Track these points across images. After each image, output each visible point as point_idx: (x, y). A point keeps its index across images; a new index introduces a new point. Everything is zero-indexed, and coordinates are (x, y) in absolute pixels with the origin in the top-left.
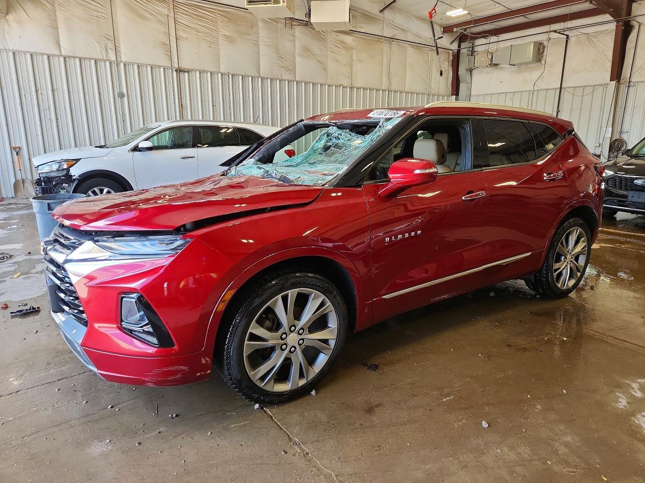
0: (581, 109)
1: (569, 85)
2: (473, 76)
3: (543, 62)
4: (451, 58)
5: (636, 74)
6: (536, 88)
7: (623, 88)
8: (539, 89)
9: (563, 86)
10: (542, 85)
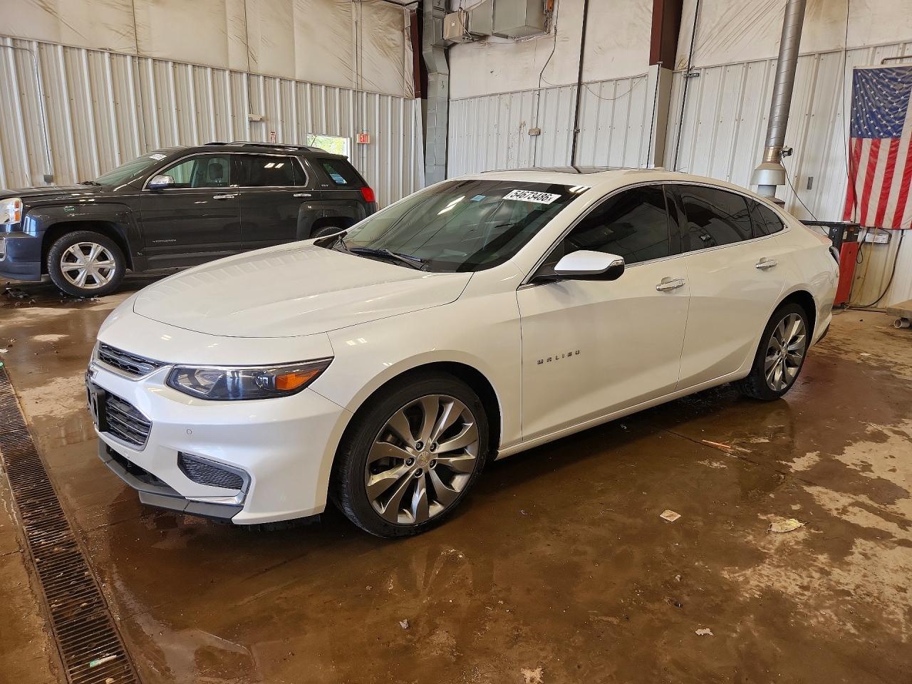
0: (612, 127)
1: (593, 79)
2: (452, 61)
3: (553, 31)
4: (408, 23)
5: (701, 50)
6: (543, 85)
7: (679, 80)
8: (548, 86)
9: (585, 79)
10: (552, 79)
